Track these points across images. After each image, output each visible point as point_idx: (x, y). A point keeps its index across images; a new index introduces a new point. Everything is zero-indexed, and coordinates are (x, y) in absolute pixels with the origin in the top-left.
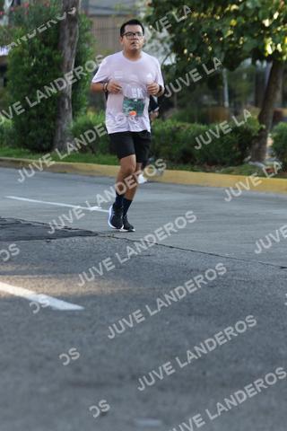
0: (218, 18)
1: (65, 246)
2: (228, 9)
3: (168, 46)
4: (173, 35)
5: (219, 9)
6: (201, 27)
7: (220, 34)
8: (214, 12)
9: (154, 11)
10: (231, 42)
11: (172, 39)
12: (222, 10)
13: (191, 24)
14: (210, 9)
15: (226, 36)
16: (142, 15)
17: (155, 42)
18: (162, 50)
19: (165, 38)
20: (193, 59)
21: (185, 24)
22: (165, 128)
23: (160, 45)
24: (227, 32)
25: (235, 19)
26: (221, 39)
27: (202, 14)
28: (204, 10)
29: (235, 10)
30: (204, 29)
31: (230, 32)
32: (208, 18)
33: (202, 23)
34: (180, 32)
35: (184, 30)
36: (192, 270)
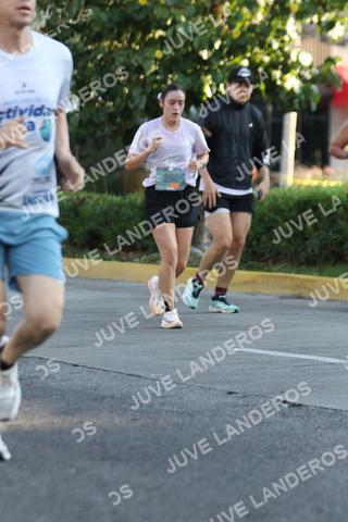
0: (138, 47)
2: (151, 35)
4: (76, 72)
5: (139, 36)
6: (113, 60)
7: (140, 70)
8: (130, 42)
10: (156, 81)
11: (74, 78)
12: (143, 37)
13: (99, 57)
14: (126, 37)
15: (148, 73)
20: (103, 105)
21: (92, 55)
24: (149, 68)
25: (161, 49)
26: (142, 77)
27: (115, 43)
28: (118, 38)
29: (161, 37)
31: (154, 68)
32: (124, 49)
33: (115, 55)
34: (85, 67)
35: (90, 65)
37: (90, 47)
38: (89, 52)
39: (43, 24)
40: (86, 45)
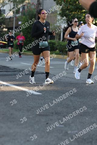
0: (80, 13)
1: (37, 77)
2: (82, 11)
3: (65, 21)
4: (67, 18)
5: (80, 11)
6: (75, 16)
7: (80, 18)
8: (78, 12)
9: (62, 12)
11: (67, 19)
13: (72, 15)
14: (77, 11)
15: (82, 18)
16: (58, 13)
17: (62, 20)
18: (64, 22)
19: (65, 19)
22: (65, 44)
23: (63, 21)
24: (82, 17)
25: (85, 14)
28: (76, 11)
29: (84, 11)
30: (76, 17)
31: (83, 18)
32: (77, 14)
34: (69, 17)
35: (70, 17)
36: (72, 83)
37: (70, 13)
38: (70, 14)
39: (61, 9)
40: (69, 13)
